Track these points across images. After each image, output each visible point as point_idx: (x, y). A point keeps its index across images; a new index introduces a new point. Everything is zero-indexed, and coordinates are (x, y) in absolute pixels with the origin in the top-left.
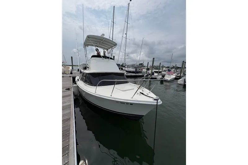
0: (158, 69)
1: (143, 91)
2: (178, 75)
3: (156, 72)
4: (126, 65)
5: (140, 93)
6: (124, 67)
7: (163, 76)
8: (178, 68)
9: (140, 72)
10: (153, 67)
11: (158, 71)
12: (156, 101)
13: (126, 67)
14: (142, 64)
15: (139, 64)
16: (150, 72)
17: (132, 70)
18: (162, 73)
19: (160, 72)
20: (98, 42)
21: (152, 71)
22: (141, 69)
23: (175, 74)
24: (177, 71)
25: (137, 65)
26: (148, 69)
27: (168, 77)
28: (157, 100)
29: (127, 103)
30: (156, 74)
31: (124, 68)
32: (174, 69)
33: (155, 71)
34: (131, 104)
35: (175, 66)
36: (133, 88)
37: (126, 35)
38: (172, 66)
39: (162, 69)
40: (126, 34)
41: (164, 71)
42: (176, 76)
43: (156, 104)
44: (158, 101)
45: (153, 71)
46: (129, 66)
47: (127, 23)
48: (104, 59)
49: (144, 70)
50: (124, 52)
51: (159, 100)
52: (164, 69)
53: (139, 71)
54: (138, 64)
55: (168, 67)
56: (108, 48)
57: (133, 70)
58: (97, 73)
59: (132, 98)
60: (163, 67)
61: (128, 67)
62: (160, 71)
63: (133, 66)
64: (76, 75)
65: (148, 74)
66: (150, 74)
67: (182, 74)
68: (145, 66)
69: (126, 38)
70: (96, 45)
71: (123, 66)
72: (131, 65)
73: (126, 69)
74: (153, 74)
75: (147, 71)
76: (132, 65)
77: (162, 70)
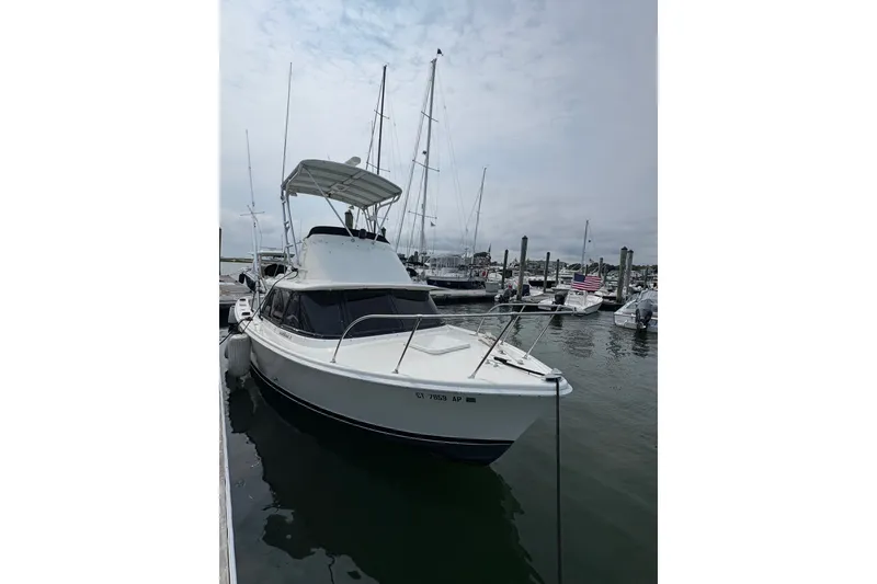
0: (541, 273)
1: (502, 352)
2: (611, 294)
3: (535, 284)
4: (427, 259)
5: (496, 358)
6: (422, 264)
7: (561, 299)
8: (611, 268)
9: (477, 282)
10: (524, 265)
11: (542, 278)
12: (555, 385)
13: (427, 267)
14: (484, 254)
15: (476, 256)
16: (514, 282)
17: (449, 275)
18: (558, 287)
19: (550, 284)
20: (336, 182)
21: (521, 280)
22: (481, 274)
23: (602, 289)
24: (606, 280)
25: (468, 260)
26: (507, 273)
27: (578, 303)
28: (556, 380)
29: (457, 397)
30: (535, 292)
31: (419, 271)
32: (596, 274)
33: (532, 278)
34: (471, 399)
35: (598, 262)
36: (465, 344)
37: (424, 157)
38: (589, 264)
39: (557, 274)
40: (424, 153)
41: (565, 278)
42: (604, 297)
43: (555, 393)
44: (560, 384)
45: (527, 279)
46: (438, 263)
47: (430, 118)
48: (357, 238)
49: (495, 277)
50: (420, 211)
51: (563, 382)
52: (563, 272)
53: (477, 279)
54: (472, 255)
55: (577, 267)
56: (367, 203)
57: (453, 275)
58: (333, 291)
59: (473, 376)
60: (558, 265)
61: (436, 264)
62: (549, 279)
63: (452, 262)
64: (233, 297)
65: (507, 293)
66: (514, 292)
67: (624, 291)
68: (495, 264)
69: (427, 168)
70: (327, 190)
71: (417, 264)
72: (444, 259)
73: (429, 273)
74: (526, 291)
75: (503, 282)
76: (449, 259)
77: (557, 277)
